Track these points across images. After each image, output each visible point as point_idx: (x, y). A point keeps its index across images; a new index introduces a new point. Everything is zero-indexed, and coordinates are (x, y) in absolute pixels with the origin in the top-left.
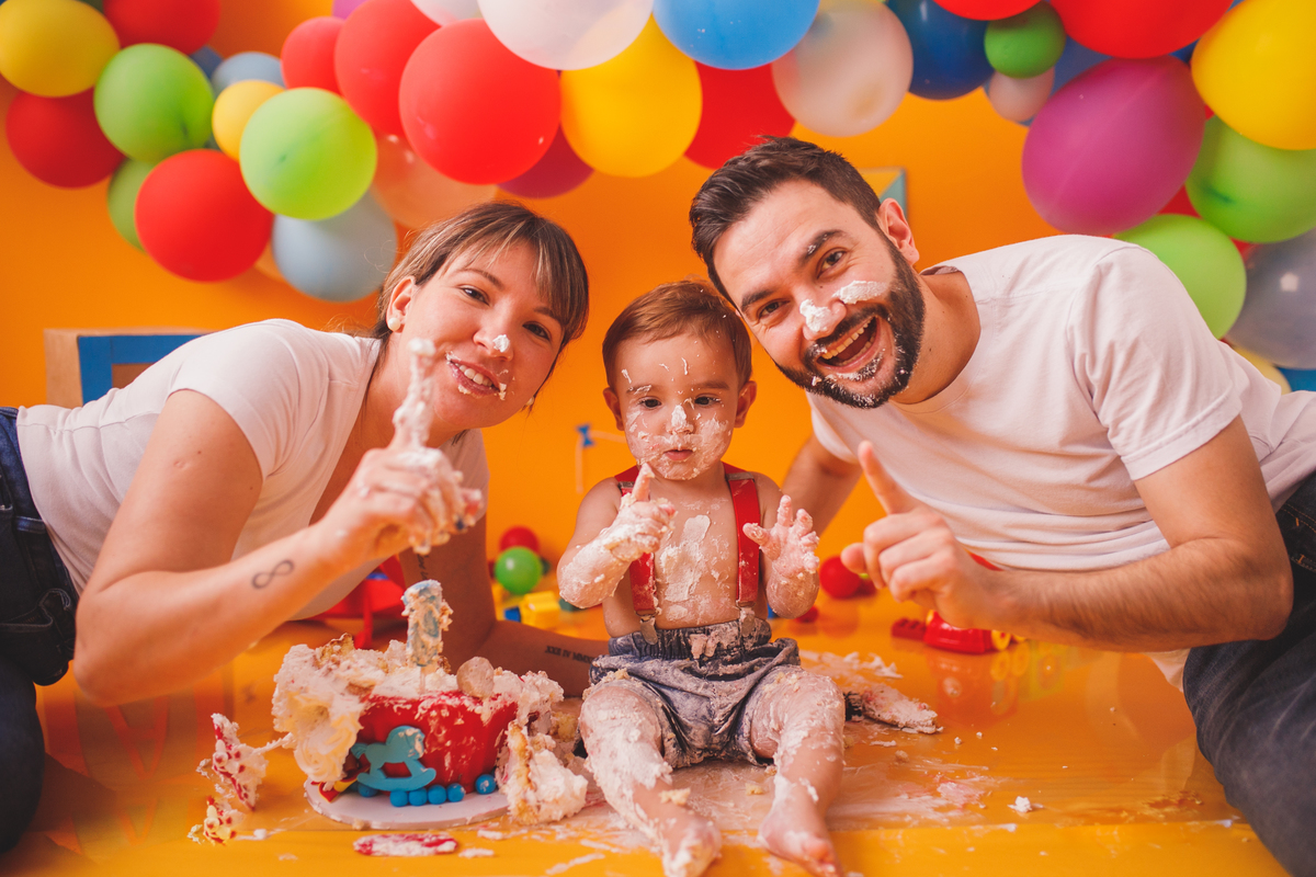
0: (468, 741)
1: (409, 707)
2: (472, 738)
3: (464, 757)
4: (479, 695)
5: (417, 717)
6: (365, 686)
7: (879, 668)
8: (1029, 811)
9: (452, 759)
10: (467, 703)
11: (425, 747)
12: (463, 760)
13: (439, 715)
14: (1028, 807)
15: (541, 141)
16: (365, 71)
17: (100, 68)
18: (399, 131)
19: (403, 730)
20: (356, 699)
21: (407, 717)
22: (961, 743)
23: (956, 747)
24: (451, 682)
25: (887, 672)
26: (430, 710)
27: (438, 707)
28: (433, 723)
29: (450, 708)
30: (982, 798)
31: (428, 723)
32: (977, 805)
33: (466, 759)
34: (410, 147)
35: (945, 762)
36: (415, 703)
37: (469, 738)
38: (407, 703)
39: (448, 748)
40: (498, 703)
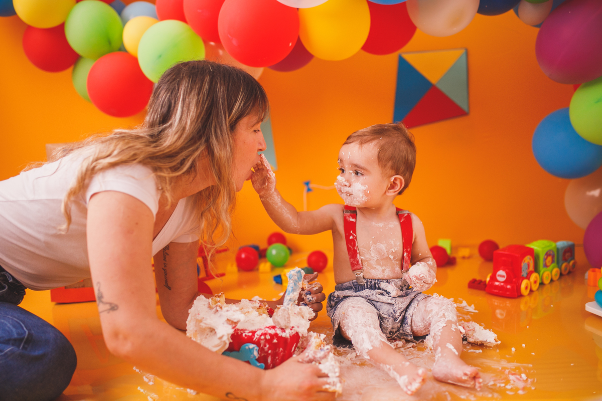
0: (279, 350)
1: (250, 334)
2: (281, 349)
3: (277, 358)
4: (284, 327)
5: (254, 339)
6: (235, 321)
7: (466, 306)
9: (272, 359)
10: (279, 332)
11: (259, 354)
12: (277, 359)
13: (265, 338)
15: (290, 44)
16: (199, 11)
17: (67, 13)
18: (217, 39)
19: (248, 346)
20: (230, 327)
21: (250, 340)
22: (516, 351)
23: (513, 353)
24: (270, 322)
25: (471, 309)
26: (261, 336)
27: (265, 334)
28: (262, 342)
29: (270, 335)
30: (532, 383)
31: (260, 342)
32: (530, 387)
33: (279, 358)
34: (222, 48)
35: (509, 362)
36: (254, 333)
37: (280, 348)
38: (250, 332)
39: (270, 354)
40: (293, 331)
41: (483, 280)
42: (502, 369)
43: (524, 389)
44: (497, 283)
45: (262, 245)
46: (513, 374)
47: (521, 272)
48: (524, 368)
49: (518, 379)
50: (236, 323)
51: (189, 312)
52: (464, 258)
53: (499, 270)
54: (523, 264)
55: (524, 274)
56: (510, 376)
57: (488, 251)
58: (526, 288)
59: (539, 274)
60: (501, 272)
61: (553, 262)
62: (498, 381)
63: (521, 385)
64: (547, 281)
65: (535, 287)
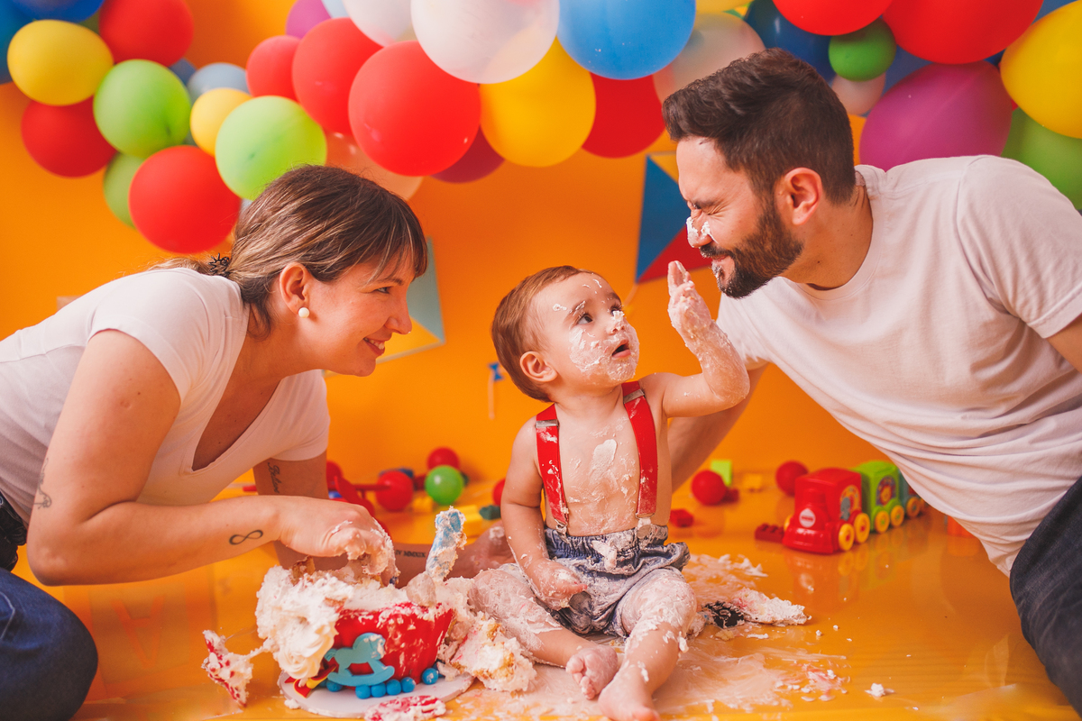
0: (418, 643)
1: (371, 617)
2: (421, 640)
3: (414, 656)
4: (426, 605)
5: (378, 625)
6: (339, 599)
7: (748, 568)
8: (883, 696)
9: (405, 658)
10: (417, 612)
11: (385, 650)
12: (414, 658)
13: (396, 623)
14: (882, 692)
15: (466, 140)
16: (318, 83)
17: (99, 80)
18: (346, 129)
19: (367, 637)
20: (332, 610)
21: (371, 627)
22: (822, 635)
23: (817, 638)
24: (401, 597)
25: (755, 571)
26: (388, 619)
27: (395, 616)
28: (391, 630)
29: (404, 616)
30: (843, 684)
31: (387, 630)
32: (839, 690)
33: (416, 657)
34: (354, 143)
35: (810, 652)
36: (376, 614)
37: (418, 640)
38: (369, 614)
39: (402, 649)
40: (440, 610)
41: (780, 525)
42: (798, 663)
43: (829, 693)
44: (800, 531)
45: (419, 469)
46: (814, 671)
47: (839, 512)
48: (833, 661)
49: (821, 677)
50: (341, 602)
51: (258, 596)
52: (752, 490)
53: (803, 509)
54: (842, 499)
55: (844, 514)
56: (809, 673)
57: (792, 479)
58: (848, 538)
59: (869, 515)
60: (807, 512)
61: (892, 496)
62: (790, 681)
63: (825, 686)
64: (882, 528)
65: (862, 537)
